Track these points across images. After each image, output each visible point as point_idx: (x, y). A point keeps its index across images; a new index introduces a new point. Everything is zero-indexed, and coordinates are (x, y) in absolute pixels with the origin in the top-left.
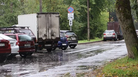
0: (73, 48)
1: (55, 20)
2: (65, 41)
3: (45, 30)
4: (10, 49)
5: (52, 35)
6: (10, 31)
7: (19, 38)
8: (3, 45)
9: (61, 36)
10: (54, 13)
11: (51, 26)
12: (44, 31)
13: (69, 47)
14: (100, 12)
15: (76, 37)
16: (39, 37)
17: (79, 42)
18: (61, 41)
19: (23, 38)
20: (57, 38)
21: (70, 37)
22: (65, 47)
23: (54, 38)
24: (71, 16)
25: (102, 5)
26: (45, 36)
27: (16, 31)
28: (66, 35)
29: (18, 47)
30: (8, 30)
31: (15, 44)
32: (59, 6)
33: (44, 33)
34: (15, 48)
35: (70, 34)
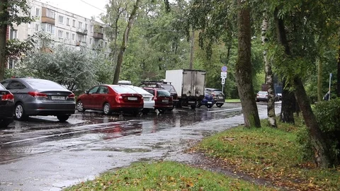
0: (220, 107)
1: (201, 78)
2: (210, 99)
3: (190, 86)
4: (143, 104)
5: (197, 92)
6: (152, 86)
7: (158, 93)
8: (135, 99)
9: (206, 94)
10: (200, 71)
11: (196, 83)
12: (188, 88)
13: (215, 105)
15: (223, 96)
16: (184, 93)
17: (226, 101)
18: (207, 98)
19: (162, 93)
20: (201, 96)
21: (217, 96)
22: (211, 106)
23: (198, 95)
24: (224, 75)
26: (189, 92)
27: (157, 86)
28: (213, 93)
29: (154, 102)
30: (151, 84)
31: (151, 99)
33: (189, 89)
34: (149, 103)
35: (216, 93)
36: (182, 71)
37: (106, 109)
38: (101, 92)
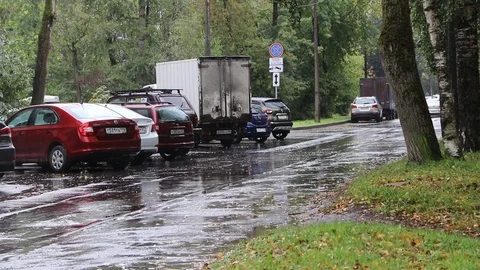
0: (281, 139)
1: (241, 73)
2: (262, 122)
3: (217, 96)
4: (140, 140)
5: (234, 108)
6: (137, 100)
7: (159, 115)
8: (122, 131)
9: (253, 111)
10: (237, 59)
11: (231, 88)
12: (214, 99)
13: (271, 137)
14: (343, 54)
15: (288, 114)
16: (204, 113)
17: (296, 124)
18: (255, 121)
19: (168, 115)
20: (244, 115)
21: (274, 113)
23: (236, 115)
24: (276, 65)
25: (348, 38)
26: (218, 109)
27: (152, 100)
28: (264, 108)
29: (156, 135)
30: (134, 97)
31: (149, 129)
32: (248, 42)
33: (216, 102)
34: (149, 137)
35: (274, 107)
36: (195, 62)
37: (57, 159)
38: (40, 122)
